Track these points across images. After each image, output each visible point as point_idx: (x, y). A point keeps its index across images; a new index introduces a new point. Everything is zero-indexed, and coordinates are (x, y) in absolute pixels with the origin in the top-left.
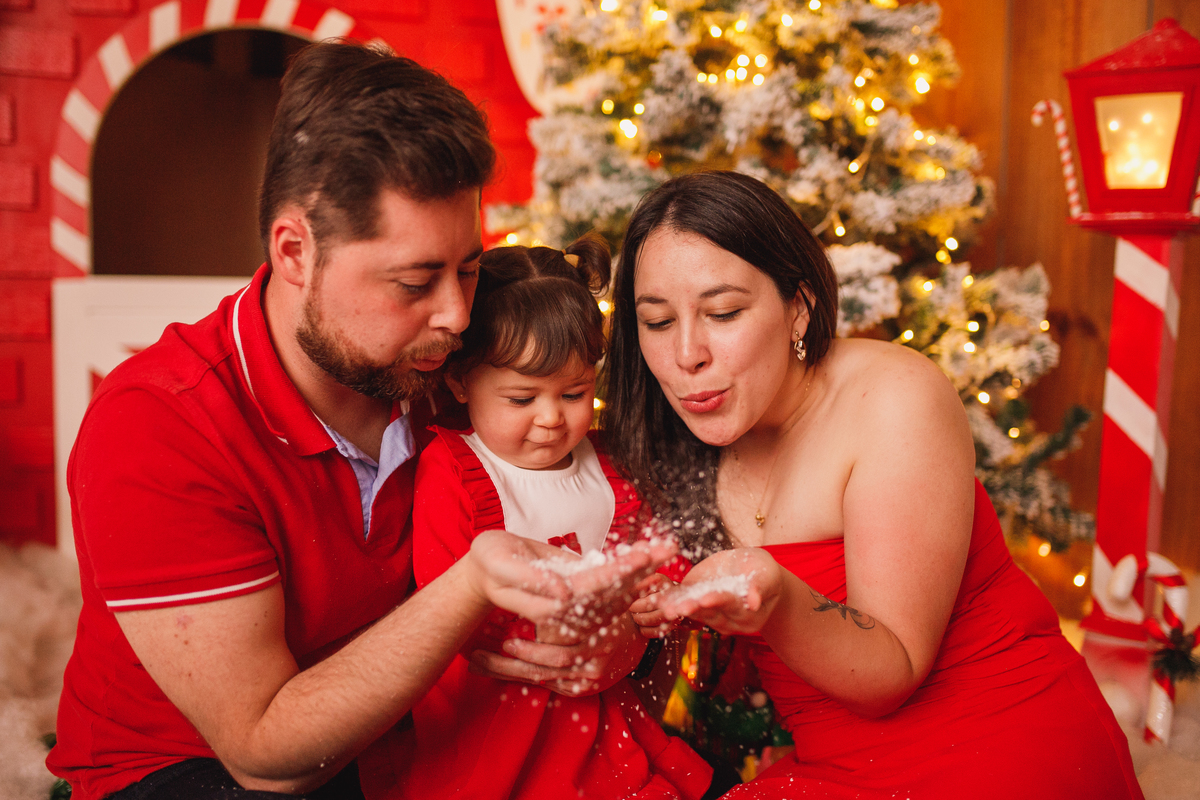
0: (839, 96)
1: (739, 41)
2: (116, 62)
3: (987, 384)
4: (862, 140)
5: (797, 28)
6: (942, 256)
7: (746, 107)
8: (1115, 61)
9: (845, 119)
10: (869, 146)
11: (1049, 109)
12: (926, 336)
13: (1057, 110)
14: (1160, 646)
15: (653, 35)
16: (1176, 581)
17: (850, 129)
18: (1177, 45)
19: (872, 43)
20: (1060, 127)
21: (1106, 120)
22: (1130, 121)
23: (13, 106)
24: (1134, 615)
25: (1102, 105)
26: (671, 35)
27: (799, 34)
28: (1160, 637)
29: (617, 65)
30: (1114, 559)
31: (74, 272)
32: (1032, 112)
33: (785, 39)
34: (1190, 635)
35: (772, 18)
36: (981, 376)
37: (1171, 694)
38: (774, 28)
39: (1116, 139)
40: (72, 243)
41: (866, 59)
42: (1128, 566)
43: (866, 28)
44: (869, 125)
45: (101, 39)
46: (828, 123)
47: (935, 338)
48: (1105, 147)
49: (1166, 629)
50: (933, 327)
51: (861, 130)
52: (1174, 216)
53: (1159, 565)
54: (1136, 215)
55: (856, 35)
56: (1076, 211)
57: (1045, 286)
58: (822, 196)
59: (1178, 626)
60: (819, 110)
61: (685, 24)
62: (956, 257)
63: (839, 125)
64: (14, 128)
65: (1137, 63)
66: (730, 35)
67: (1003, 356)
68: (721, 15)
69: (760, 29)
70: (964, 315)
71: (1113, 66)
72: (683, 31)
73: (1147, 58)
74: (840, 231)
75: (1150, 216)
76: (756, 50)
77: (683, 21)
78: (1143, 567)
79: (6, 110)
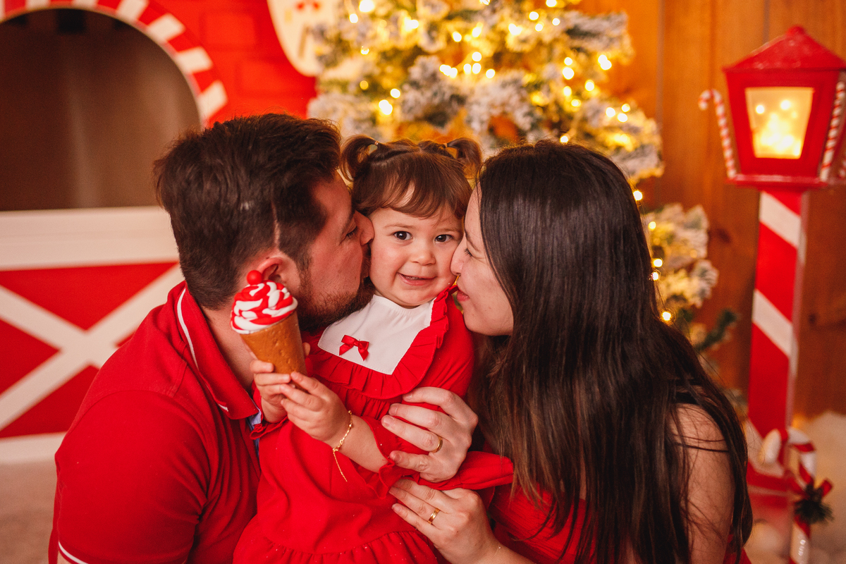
0: (553, 87)
1: (475, 44)
4: (570, 117)
5: (523, 37)
7: (485, 100)
8: (761, 62)
9: (557, 103)
10: (576, 123)
11: (712, 97)
13: (718, 98)
14: (799, 497)
16: (808, 449)
17: (560, 109)
18: (806, 50)
20: (720, 110)
21: (754, 105)
22: (772, 105)
24: (777, 472)
25: (751, 94)
26: (423, 41)
27: (524, 41)
28: (797, 490)
30: (763, 433)
32: (699, 100)
33: (511, 43)
34: (819, 488)
35: (502, 26)
37: (808, 533)
38: (503, 33)
39: (761, 120)
41: (570, 54)
42: (774, 438)
43: (573, 32)
44: (574, 106)
46: (544, 108)
48: (753, 124)
49: (802, 484)
51: (567, 108)
52: (807, 180)
53: (797, 435)
54: (777, 178)
56: (732, 173)
57: (705, 224)
59: (810, 480)
60: (538, 98)
61: (434, 34)
63: (553, 108)
65: (778, 64)
66: (468, 38)
67: (680, 283)
68: (459, 24)
69: (493, 35)
71: (760, 66)
72: (432, 39)
73: (785, 60)
75: (788, 179)
76: (488, 50)
77: (432, 28)
78: (785, 438)
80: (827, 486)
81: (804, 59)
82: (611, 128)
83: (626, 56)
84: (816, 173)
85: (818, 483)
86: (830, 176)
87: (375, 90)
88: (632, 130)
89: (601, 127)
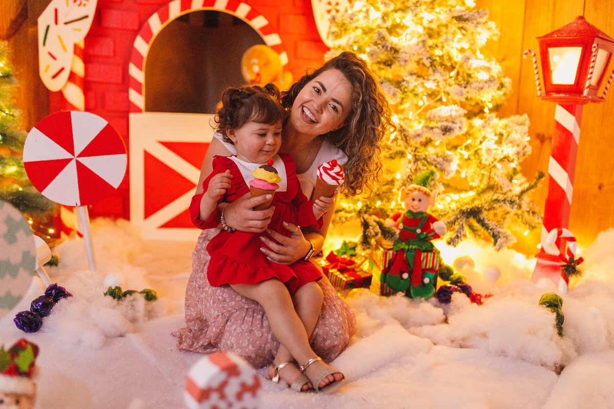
1: (407, 24)
2: (155, 24)
3: (501, 161)
4: (456, 63)
5: (430, 20)
6: (486, 110)
7: (409, 51)
9: (448, 55)
10: (457, 67)
11: (530, 53)
12: (478, 141)
13: (532, 53)
14: (565, 264)
15: (373, 21)
16: (572, 239)
17: (450, 59)
19: (461, 25)
20: (534, 60)
21: (552, 57)
22: (561, 57)
23: (115, 43)
24: (556, 252)
25: (551, 50)
27: (431, 22)
28: (565, 260)
29: (359, 32)
30: (549, 231)
31: (138, 110)
33: (426, 23)
34: (576, 260)
35: (420, 15)
36: (498, 158)
37: (566, 281)
38: (421, 19)
39: (556, 64)
40: (137, 98)
41: (458, 31)
42: (555, 231)
43: (458, 18)
44: (458, 58)
45: (150, 15)
46: (441, 57)
47: (480, 143)
48: (552, 67)
49: (567, 257)
50: (480, 139)
51: (455, 59)
53: (567, 233)
54: (562, 96)
55: (455, 21)
56: (539, 93)
57: (528, 123)
58: (438, 86)
59: (571, 255)
60: (438, 52)
62: (491, 110)
63: (446, 57)
64: (115, 52)
66: (404, 21)
67: (509, 150)
68: (400, 14)
69: (415, 19)
70: (493, 134)
71: (555, 36)
72: (385, 21)
74: (444, 100)
75: (567, 96)
77: (385, 17)
78: (560, 233)
79: (111, 44)
80: (581, 260)
81: (579, 32)
82: (477, 69)
83: (496, 35)
84: (581, 92)
85: (576, 258)
86: (589, 94)
88: (488, 69)
89: (472, 68)
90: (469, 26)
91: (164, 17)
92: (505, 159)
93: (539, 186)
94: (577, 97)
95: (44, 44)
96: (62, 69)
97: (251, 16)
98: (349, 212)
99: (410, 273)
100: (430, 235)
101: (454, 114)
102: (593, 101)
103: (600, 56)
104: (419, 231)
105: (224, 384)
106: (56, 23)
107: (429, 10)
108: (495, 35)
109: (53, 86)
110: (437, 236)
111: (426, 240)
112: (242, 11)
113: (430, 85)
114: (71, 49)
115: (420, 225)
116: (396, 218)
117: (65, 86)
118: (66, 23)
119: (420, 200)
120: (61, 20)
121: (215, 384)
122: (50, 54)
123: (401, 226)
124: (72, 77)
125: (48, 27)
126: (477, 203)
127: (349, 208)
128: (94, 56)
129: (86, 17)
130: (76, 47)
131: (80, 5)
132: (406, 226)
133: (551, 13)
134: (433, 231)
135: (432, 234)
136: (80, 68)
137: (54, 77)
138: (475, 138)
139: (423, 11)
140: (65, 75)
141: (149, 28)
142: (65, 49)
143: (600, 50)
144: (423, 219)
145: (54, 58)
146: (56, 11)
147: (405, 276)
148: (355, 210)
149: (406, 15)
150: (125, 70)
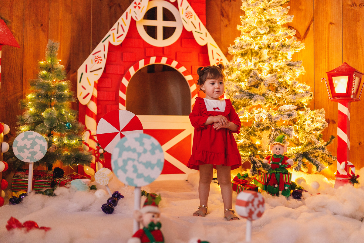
1: (265, 68)
2: (132, 71)
4: (289, 85)
5: (277, 65)
6: (305, 107)
7: (268, 80)
8: (336, 71)
9: (285, 81)
12: (302, 121)
13: (325, 79)
14: (350, 178)
16: (353, 166)
17: (286, 83)
18: (347, 67)
19: (290, 68)
20: (326, 82)
21: (334, 81)
22: (339, 81)
23: (112, 81)
24: (345, 173)
25: (333, 78)
26: (253, 67)
27: (277, 67)
28: (350, 176)
30: (341, 163)
33: (274, 67)
35: (272, 63)
36: (313, 129)
38: (272, 65)
39: (336, 84)
40: (123, 107)
41: (289, 70)
42: (344, 163)
43: (289, 65)
44: (290, 83)
45: (130, 67)
46: (282, 82)
47: (304, 122)
48: (335, 86)
49: (352, 175)
50: (304, 120)
53: (350, 163)
54: (341, 98)
55: (287, 66)
56: (330, 98)
57: (324, 112)
58: (282, 96)
60: (280, 80)
62: (307, 107)
64: (112, 85)
65: (340, 71)
66: (263, 67)
67: (318, 125)
68: (261, 63)
69: (269, 66)
70: (309, 118)
74: (286, 102)
75: (343, 98)
76: (268, 69)
77: (255, 65)
78: (346, 163)
79: (110, 81)
80: (358, 176)
81: (346, 69)
82: (299, 88)
84: (350, 96)
85: (356, 175)
86: (353, 97)
87: (240, 80)
88: (305, 87)
89: (296, 88)
90: (294, 68)
91: (136, 68)
92: (317, 129)
93: (332, 142)
94: (348, 98)
95: (80, 82)
96: (89, 94)
97: (178, 66)
98: (245, 157)
99: (278, 184)
100: (286, 165)
101: (291, 108)
102: (356, 100)
103: (356, 80)
104: (280, 164)
105: (253, 200)
106: (86, 72)
107: (275, 61)
108: (303, 72)
109: (83, 102)
110: (289, 166)
111: (284, 168)
112: (174, 64)
113: (279, 95)
114: (93, 84)
115: (281, 161)
116: (268, 158)
117: (89, 102)
118: (91, 72)
119: (280, 149)
120: (89, 70)
121: (251, 200)
122: (83, 87)
123: (271, 162)
124: (92, 98)
125: (82, 74)
126: (305, 150)
127: (244, 155)
128: (102, 87)
129: (101, 68)
130: (95, 83)
131: (98, 63)
132: (274, 162)
133: (327, 62)
134: (287, 163)
135: (287, 165)
136: (96, 93)
137: (84, 98)
138: (301, 120)
139: (273, 61)
140: (89, 97)
141: (129, 73)
142: (90, 84)
143: (356, 77)
144: (282, 159)
145: (85, 89)
146: (86, 66)
147: (276, 186)
148: (247, 156)
149: (264, 64)
150: (117, 94)
